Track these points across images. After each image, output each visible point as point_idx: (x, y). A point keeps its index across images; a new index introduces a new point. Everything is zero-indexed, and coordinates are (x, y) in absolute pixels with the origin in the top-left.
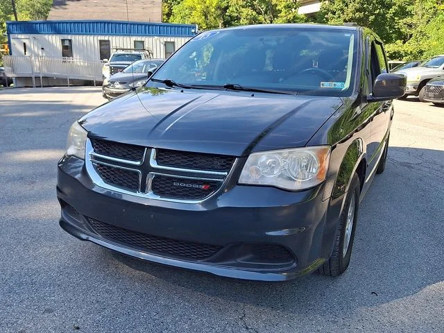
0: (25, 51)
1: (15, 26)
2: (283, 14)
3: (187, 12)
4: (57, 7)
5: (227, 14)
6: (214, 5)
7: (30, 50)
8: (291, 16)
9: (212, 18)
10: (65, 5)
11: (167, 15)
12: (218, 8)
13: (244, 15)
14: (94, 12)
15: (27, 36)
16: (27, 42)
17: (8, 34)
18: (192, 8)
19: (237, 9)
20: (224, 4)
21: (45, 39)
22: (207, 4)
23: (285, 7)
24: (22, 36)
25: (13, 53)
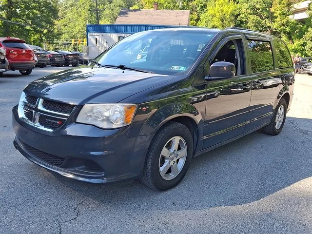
0: (96, 43)
1: (91, 28)
2: (278, 19)
3: (210, 18)
4: (122, 15)
5: (238, 19)
6: (229, 13)
7: (99, 42)
8: (284, 21)
9: (227, 22)
10: (127, 14)
11: (196, 20)
12: (232, 14)
13: (250, 20)
14: (144, 19)
15: (98, 34)
16: (97, 37)
17: (87, 32)
18: (213, 16)
19: (245, 16)
20: (237, 13)
21: (109, 36)
22: (224, 12)
23: (280, 14)
24: (96, 34)
25: (89, 44)
